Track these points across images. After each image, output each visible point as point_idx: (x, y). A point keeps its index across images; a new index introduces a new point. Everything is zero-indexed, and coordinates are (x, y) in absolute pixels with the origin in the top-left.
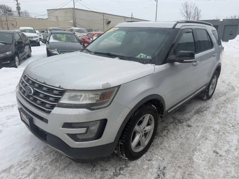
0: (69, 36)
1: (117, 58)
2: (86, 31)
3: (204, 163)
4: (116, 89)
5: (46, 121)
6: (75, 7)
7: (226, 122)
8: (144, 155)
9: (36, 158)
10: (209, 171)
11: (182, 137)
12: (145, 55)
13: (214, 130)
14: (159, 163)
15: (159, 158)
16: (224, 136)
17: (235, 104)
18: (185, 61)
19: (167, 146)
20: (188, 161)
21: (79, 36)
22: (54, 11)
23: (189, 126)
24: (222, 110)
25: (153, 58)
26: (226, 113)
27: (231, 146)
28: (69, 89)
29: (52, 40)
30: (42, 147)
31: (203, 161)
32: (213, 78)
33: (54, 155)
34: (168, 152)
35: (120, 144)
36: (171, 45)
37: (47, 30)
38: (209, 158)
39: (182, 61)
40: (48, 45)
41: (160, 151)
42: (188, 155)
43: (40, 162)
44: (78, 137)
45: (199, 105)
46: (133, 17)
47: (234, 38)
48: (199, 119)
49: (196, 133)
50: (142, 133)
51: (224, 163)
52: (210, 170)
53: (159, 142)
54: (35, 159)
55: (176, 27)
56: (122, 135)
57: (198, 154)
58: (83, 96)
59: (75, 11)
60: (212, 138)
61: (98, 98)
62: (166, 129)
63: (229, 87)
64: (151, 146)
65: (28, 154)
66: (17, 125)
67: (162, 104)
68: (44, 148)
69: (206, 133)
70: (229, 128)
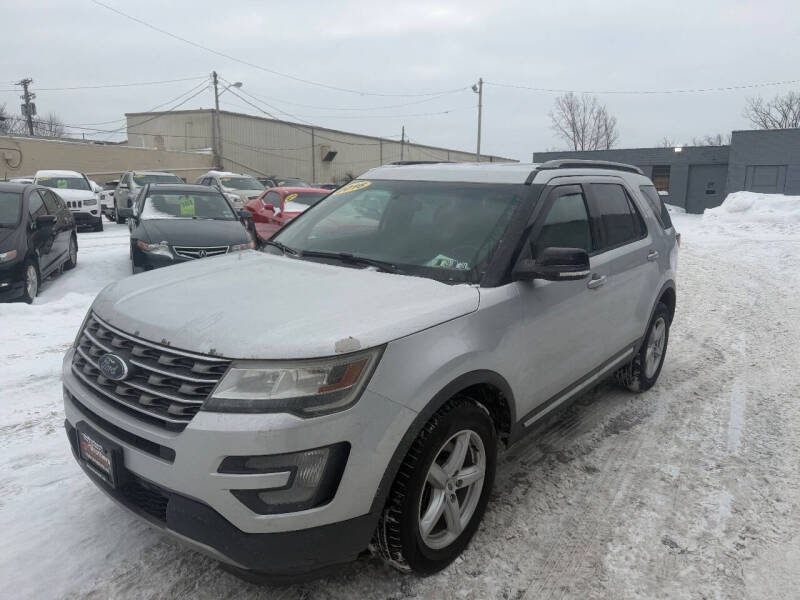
0: (205, 198)
1: (371, 268)
2: (258, 182)
3: (636, 575)
4: (375, 355)
5: (168, 455)
6: (221, 109)
7: (699, 456)
8: (458, 560)
9: (124, 583)
10: (649, 596)
11: (570, 502)
12: (451, 261)
13: (663, 479)
14: (504, 581)
15: (504, 566)
16: (692, 495)
17: (724, 400)
18: (562, 274)
19: (526, 529)
20: (588, 570)
21: (236, 200)
22: (150, 117)
23: (590, 470)
24: (687, 421)
25: (475, 268)
26: (699, 428)
27: (713, 524)
28: (241, 357)
29: (149, 213)
30: (138, 549)
31: (632, 568)
32: (653, 323)
33: (179, 572)
34: (530, 546)
35: (387, 523)
36: (522, 231)
37: (126, 179)
38: (652, 560)
39: (554, 277)
40: (135, 230)
41: (506, 546)
42: (589, 554)
43: (137, 592)
44: (264, 499)
45: (618, 408)
46: (406, 139)
47: (718, 202)
48: (618, 449)
49: (612, 490)
50: (451, 488)
51: (693, 572)
52: (653, 594)
53: (501, 522)
54: (118, 586)
55: (534, 182)
56: (392, 495)
57: (619, 548)
58: (281, 378)
59: (218, 121)
60: (659, 503)
61: (325, 382)
62: (522, 482)
63: (708, 353)
64: (479, 532)
65: (95, 570)
66: (52, 483)
67: (505, 401)
68: (146, 552)
69: (642, 489)
70: (709, 473)
